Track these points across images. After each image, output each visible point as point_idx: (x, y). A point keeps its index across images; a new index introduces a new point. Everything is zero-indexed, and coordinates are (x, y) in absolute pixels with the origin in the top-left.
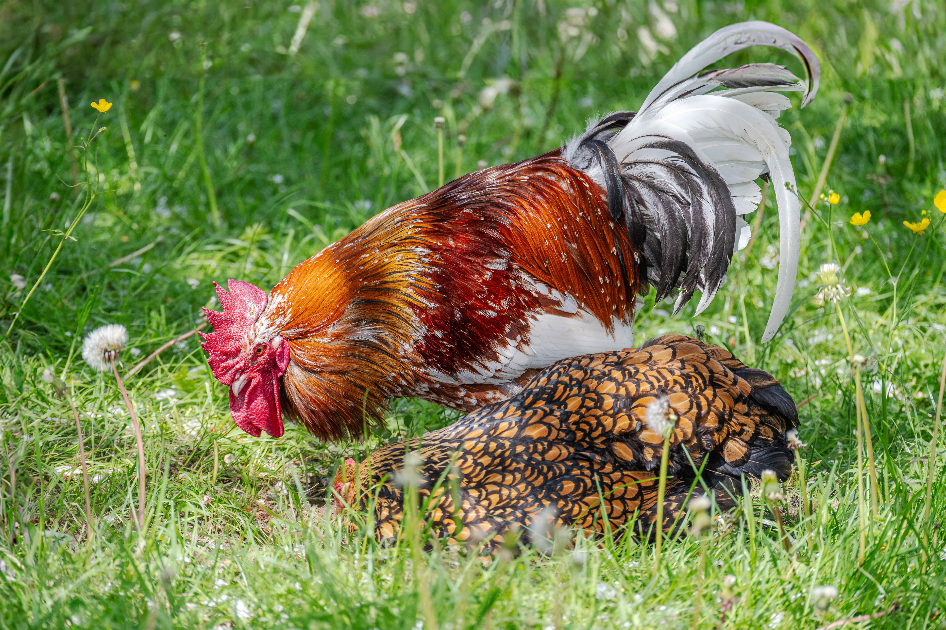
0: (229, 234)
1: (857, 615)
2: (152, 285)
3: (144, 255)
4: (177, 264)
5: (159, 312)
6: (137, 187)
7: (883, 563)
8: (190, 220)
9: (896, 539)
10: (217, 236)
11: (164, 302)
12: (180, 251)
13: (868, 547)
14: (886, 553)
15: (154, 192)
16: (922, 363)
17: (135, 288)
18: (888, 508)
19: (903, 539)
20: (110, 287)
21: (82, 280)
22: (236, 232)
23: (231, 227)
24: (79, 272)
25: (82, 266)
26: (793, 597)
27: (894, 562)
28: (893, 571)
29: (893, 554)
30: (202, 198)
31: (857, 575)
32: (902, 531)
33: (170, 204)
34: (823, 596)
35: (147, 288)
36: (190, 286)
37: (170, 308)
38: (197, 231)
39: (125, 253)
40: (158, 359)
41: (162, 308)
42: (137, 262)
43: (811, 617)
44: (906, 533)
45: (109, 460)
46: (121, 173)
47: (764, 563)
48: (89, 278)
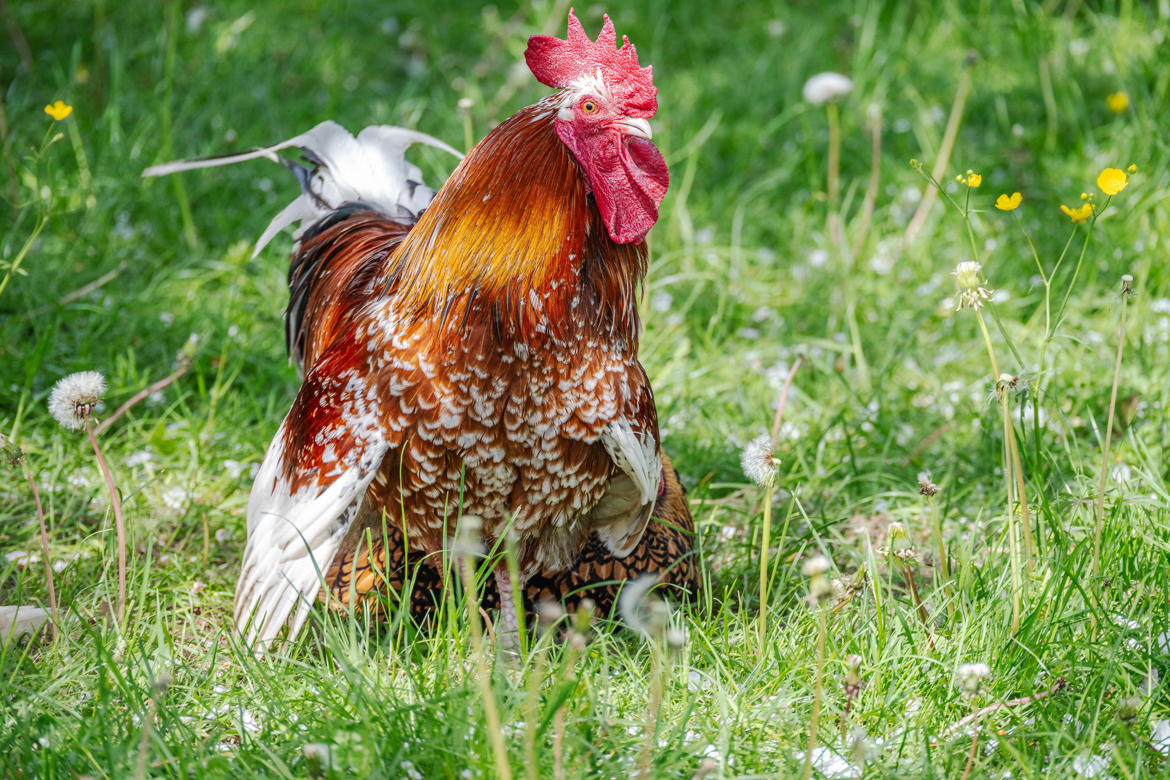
0: (208, 257)
1: (1012, 697)
2: (115, 322)
3: (105, 287)
4: (145, 296)
5: (127, 357)
6: (91, 202)
7: (1043, 632)
8: (159, 241)
9: (1057, 603)
10: (194, 259)
11: (132, 343)
12: (148, 280)
13: (1024, 613)
14: (1046, 620)
15: (113, 209)
16: (1077, 383)
17: (95, 328)
18: (1045, 564)
19: (1066, 600)
20: (64, 328)
21: (28, 322)
22: (217, 253)
23: (211, 246)
24: (25, 310)
25: (27, 302)
26: (932, 679)
27: (1055, 630)
28: (1055, 641)
29: (1055, 620)
30: (173, 213)
31: (1012, 647)
32: (1065, 591)
33: (133, 221)
34: (972, 675)
35: (110, 328)
36: (163, 323)
37: (140, 351)
38: (168, 254)
39: (80, 285)
40: (129, 415)
41: (131, 352)
42: (97, 296)
43: (957, 702)
44: (1069, 594)
45: (74, 542)
46: (71, 186)
47: (894, 639)
48: (38, 317)
